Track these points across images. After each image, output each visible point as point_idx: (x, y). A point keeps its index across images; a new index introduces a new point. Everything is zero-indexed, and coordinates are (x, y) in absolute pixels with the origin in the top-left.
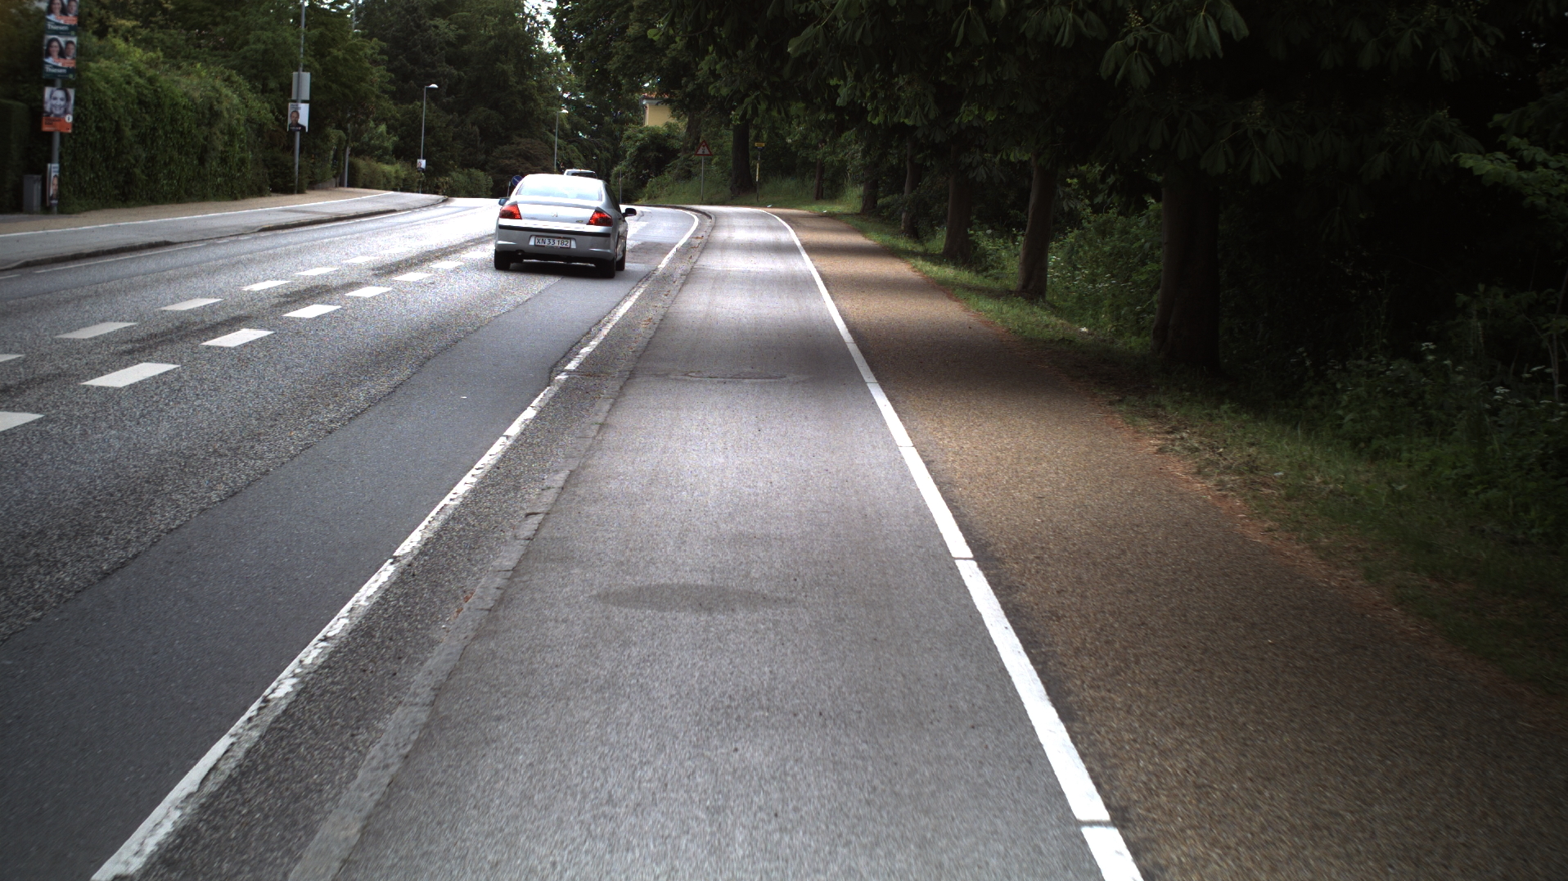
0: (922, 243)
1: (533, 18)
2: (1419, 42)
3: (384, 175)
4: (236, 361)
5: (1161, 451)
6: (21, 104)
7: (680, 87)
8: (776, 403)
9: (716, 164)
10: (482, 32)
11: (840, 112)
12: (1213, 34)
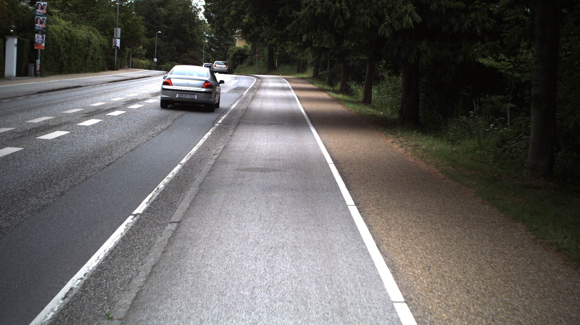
0: (333, 87)
1: (195, 7)
2: (470, 25)
3: (142, 64)
4: (118, 119)
5: (392, 142)
6: (28, 40)
7: (249, 33)
8: (282, 131)
9: (261, 60)
10: (177, 12)
11: (304, 43)
12: (411, 21)
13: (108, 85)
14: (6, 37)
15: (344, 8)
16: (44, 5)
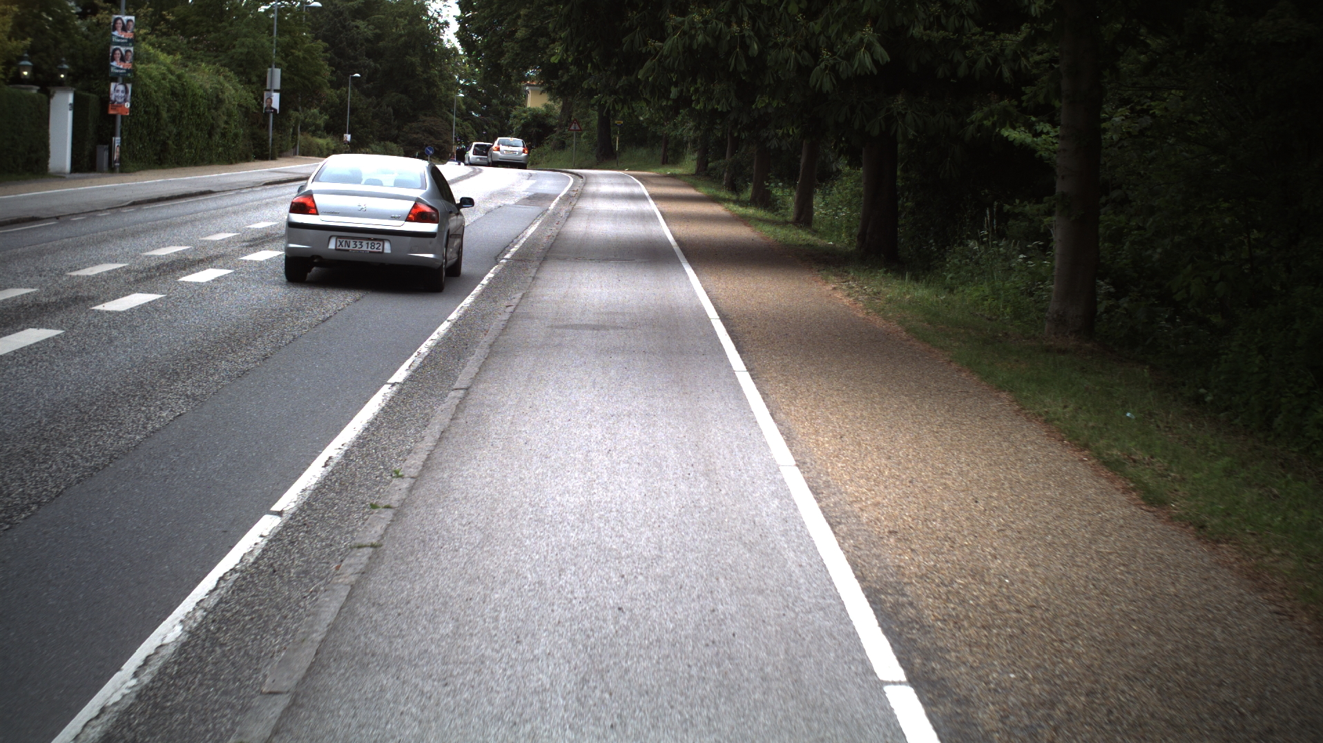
0: (738, 194)
1: (436, 20)
2: (990, 62)
3: (318, 147)
5: (834, 288)
6: (94, 96)
7: (557, 77)
8: (629, 270)
9: (585, 137)
10: (394, 31)
11: (674, 101)
12: (868, 61)
13: (266, 189)
14: (52, 90)
15: (747, 35)
16: (129, 21)
